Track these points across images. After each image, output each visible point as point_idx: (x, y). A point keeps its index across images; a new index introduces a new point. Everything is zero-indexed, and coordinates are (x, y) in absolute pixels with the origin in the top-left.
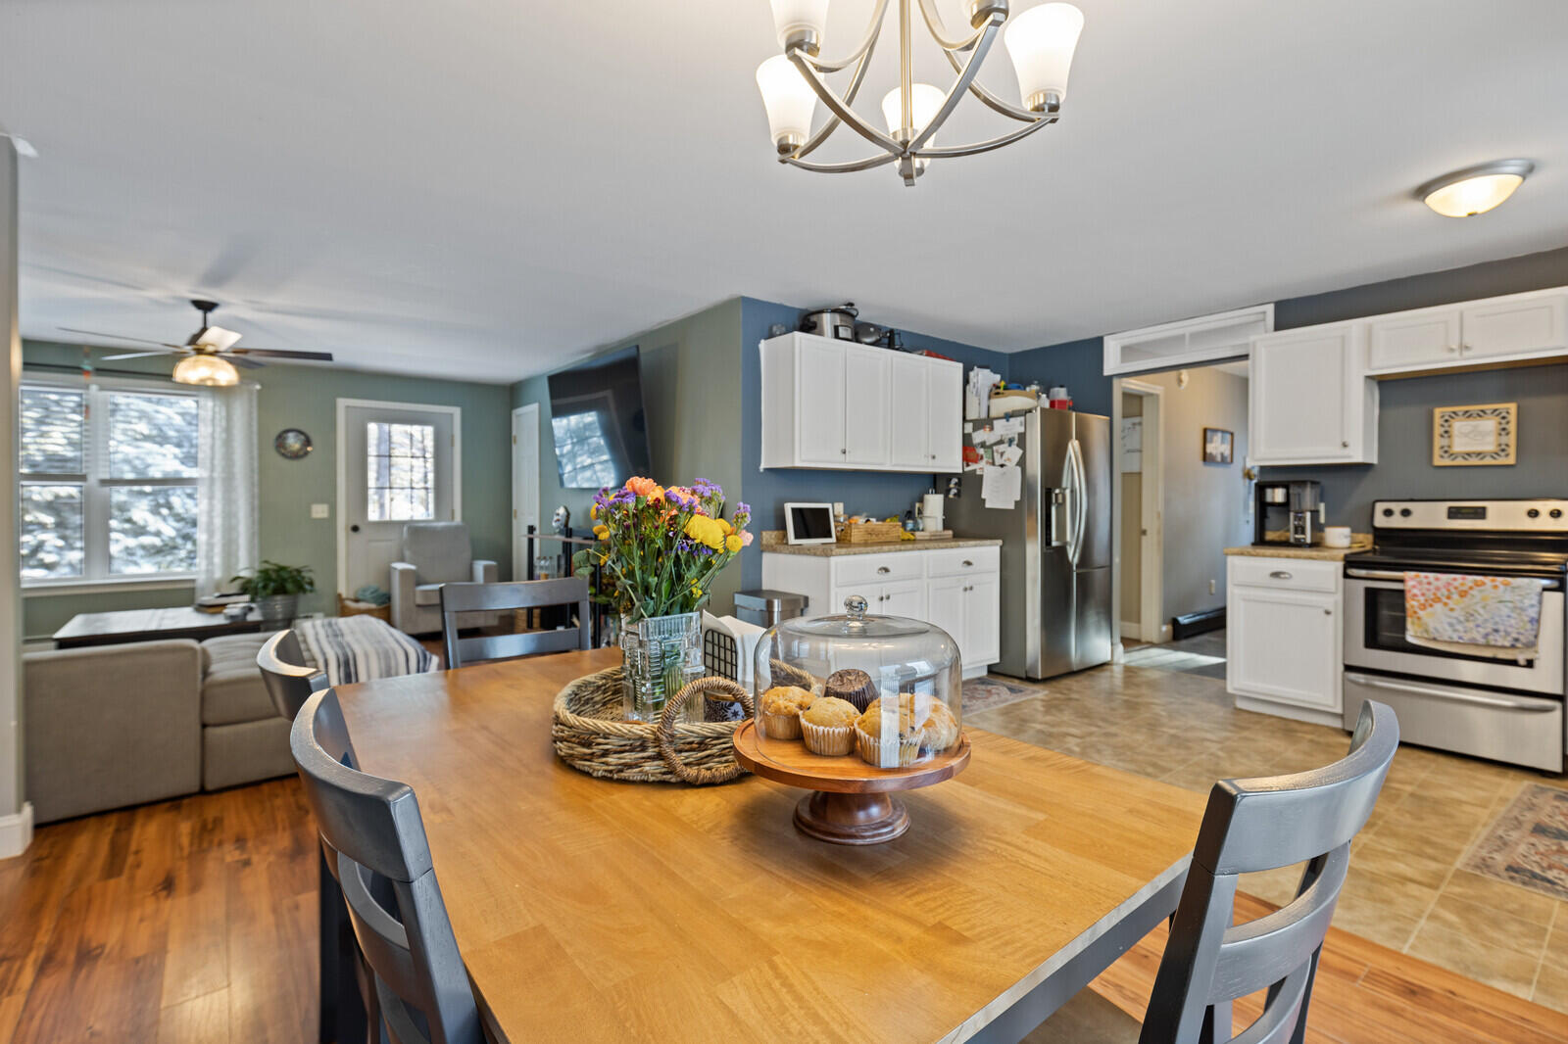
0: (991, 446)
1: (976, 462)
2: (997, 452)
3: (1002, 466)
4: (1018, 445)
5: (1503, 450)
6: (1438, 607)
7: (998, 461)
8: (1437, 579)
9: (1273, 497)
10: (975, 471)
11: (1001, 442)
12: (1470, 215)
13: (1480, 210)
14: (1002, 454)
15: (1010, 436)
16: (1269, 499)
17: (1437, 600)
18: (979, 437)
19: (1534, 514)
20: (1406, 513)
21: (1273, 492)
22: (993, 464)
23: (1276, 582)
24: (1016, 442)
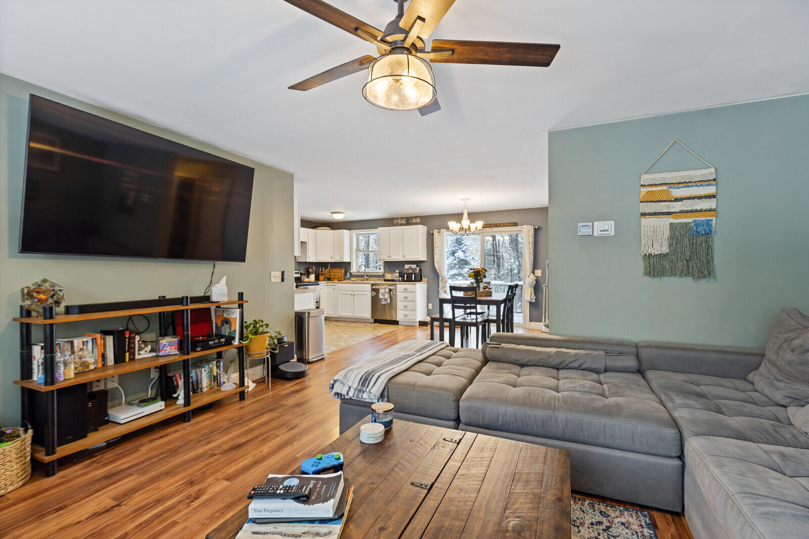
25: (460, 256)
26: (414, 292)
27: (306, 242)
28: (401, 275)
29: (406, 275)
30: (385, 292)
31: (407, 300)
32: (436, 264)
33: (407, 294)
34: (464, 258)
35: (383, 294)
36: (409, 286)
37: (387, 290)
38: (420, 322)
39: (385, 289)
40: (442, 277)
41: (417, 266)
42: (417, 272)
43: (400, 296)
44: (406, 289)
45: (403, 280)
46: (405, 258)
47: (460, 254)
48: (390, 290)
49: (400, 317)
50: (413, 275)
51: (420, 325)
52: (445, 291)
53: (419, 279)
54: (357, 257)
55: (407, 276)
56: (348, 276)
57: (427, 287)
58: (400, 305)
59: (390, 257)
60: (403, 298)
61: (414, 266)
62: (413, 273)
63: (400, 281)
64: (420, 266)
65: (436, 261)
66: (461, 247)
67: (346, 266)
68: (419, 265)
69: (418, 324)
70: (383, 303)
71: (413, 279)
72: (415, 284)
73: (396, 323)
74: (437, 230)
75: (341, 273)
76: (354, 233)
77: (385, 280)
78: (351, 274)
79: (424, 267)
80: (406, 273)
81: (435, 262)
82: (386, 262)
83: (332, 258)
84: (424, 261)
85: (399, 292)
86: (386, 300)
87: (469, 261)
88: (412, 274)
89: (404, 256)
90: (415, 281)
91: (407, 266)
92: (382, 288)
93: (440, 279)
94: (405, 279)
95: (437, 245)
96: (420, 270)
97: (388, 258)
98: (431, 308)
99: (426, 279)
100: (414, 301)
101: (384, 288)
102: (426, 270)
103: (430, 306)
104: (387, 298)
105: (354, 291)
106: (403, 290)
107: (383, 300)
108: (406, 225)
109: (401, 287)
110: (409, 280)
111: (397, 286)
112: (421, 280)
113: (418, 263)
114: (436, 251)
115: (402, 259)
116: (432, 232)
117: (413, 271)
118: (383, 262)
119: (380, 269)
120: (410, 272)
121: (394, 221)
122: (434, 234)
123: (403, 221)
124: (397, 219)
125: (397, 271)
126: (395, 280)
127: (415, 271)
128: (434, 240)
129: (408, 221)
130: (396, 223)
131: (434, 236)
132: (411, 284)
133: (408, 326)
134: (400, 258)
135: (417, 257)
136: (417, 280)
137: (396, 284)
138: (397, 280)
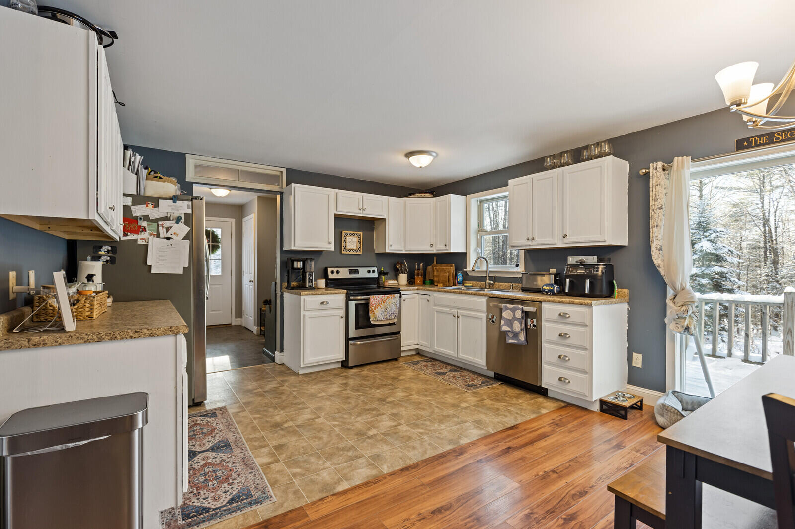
0: (156, 221)
1: (137, 232)
2: (162, 226)
3: (168, 238)
4: (185, 223)
5: (358, 249)
6: (379, 307)
7: (163, 232)
8: (378, 297)
9: (297, 266)
10: (136, 240)
11: (166, 219)
12: (421, 167)
13: (423, 166)
14: (168, 229)
15: (178, 215)
16: (295, 266)
17: (379, 305)
18: (138, 211)
19: (369, 272)
20: (338, 272)
21: (297, 263)
22: (158, 236)
23: (324, 306)
24: (183, 220)
25: (704, 248)
26: (586, 325)
27: (385, 219)
28: (559, 280)
29: (568, 281)
30: (515, 318)
31: (567, 342)
32: (655, 254)
33: (564, 328)
34: (714, 251)
35: (510, 323)
36: (574, 309)
37: (519, 314)
38: (602, 402)
39: (514, 310)
40: (674, 289)
41: (601, 260)
42: (600, 273)
43: (549, 331)
44: (563, 316)
45: (562, 292)
46: (566, 240)
47: (705, 245)
48: (527, 314)
49: (548, 378)
50: (588, 282)
51: (602, 410)
52: (687, 329)
54: (479, 244)
55: (570, 282)
56: (460, 278)
57: (629, 312)
58: (549, 351)
59: (533, 239)
60: (555, 337)
61: (592, 260)
62: (589, 277)
63: (554, 294)
64: (609, 260)
65: (654, 245)
66: (707, 234)
67: (459, 259)
68: (607, 257)
69: (596, 408)
70: (510, 341)
71: (587, 291)
72: (590, 305)
74: (660, 164)
75: (449, 272)
76: (474, 199)
78: (465, 275)
79: (617, 261)
80: (568, 277)
81: (653, 249)
83: (432, 245)
84: (624, 246)
85: (547, 321)
86: (516, 335)
87: (722, 255)
88: (584, 278)
89: (565, 236)
90: (593, 295)
91: (572, 260)
92: (507, 308)
93: (670, 293)
94: (567, 291)
96: (609, 270)
97: (529, 243)
98: (640, 366)
99: (626, 291)
100: (587, 348)
101: (510, 309)
102: (624, 266)
103: (638, 360)
104: (519, 330)
105: (459, 308)
106: (556, 316)
107: (511, 335)
108: (572, 164)
109: (551, 309)
110: (577, 291)
111: (545, 304)
112: (610, 294)
114: (657, 218)
115: (560, 244)
116: (644, 171)
117: (589, 270)
118: (523, 250)
119: (516, 266)
120: (580, 273)
121: (545, 162)
122: (651, 175)
123: (565, 159)
124: (553, 157)
125: (551, 270)
126: (544, 290)
127: (594, 272)
128: (651, 189)
129: (577, 156)
130: (550, 166)
131: (651, 180)
132: (577, 304)
133: (569, 405)
134: (556, 243)
135: (600, 236)
136: (598, 293)
137: (541, 302)
138: (546, 292)
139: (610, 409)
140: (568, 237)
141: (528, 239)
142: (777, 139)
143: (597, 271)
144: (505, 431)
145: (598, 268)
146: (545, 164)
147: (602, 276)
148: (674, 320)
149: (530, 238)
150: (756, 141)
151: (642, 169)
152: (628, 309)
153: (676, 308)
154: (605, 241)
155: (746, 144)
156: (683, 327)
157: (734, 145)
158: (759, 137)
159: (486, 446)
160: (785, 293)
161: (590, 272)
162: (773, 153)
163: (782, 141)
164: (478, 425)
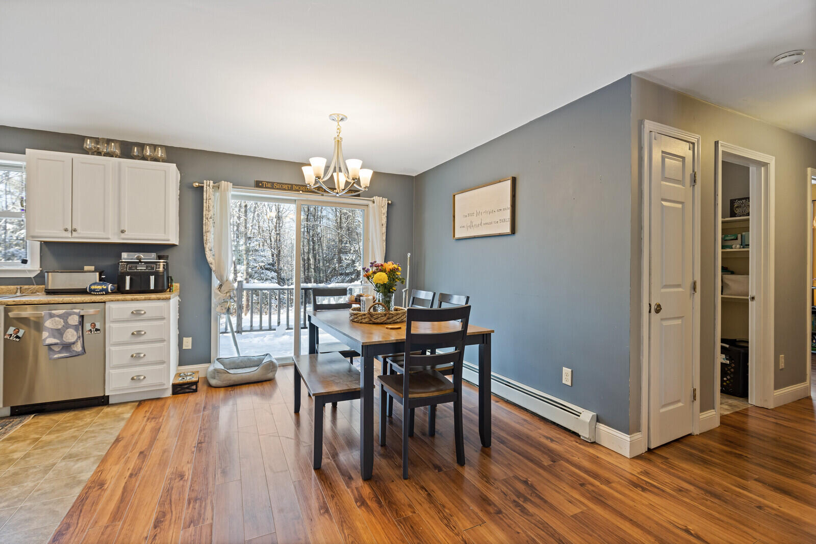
26: (163, 319)
31: (142, 339)
33: (138, 326)
35: (59, 332)
36: (147, 304)
37: (74, 320)
38: (174, 386)
39: (65, 317)
40: (220, 278)
41: (160, 257)
42: (160, 270)
43: (116, 331)
44: (137, 313)
45: (120, 290)
46: (123, 235)
48: (81, 319)
49: (114, 383)
51: (176, 392)
52: (228, 309)
53: (163, 286)
55: (131, 279)
57: (179, 305)
58: (115, 354)
59: (74, 230)
60: (126, 337)
61: (152, 257)
62: (152, 274)
63: (107, 293)
64: (167, 257)
65: (207, 247)
69: (170, 393)
70: (57, 356)
71: (152, 287)
72: (169, 299)
73: (103, 401)
74: (211, 182)
77: (49, 292)
79: (173, 259)
81: (207, 250)
82: (46, 243)
84: (177, 245)
85: (112, 322)
88: (147, 274)
89: (122, 231)
90: (155, 291)
92: (50, 315)
93: (216, 282)
94: (129, 289)
95: (211, 213)
96: (166, 267)
97: (66, 234)
98: (190, 348)
99: (181, 285)
100: (165, 340)
101: (59, 316)
102: (180, 265)
103: (188, 343)
104: (73, 340)
106: (126, 315)
107: (59, 348)
108: (120, 157)
110: (140, 289)
111: (108, 305)
112: (169, 289)
113: (161, 249)
114: (210, 225)
115: (115, 239)
116: (197, 184)
117: (151, 267)
118: (39, 242)
119: (26, 263)
120: (140, 270)
121: (85, 144)
122: (205, 189)
123: (113, 148)
124: (97, 140)
125: (85, 267)
126: (94, 290)
127: (156, 268)
128: (205, 201)
129: (127, 150)
130: (91, 149)
131: (205, 193)
132: (154, 299)
133: (141, 403)
134: (110, 237)
135: (164, 235)
136: (160, 288)
137: (105, 302)
138: (98, 292)
139: (180, 389)
140: (126, 233)
141: (66, 230)
142: (275, 187)
143: (159, 268)
144: (115, 447)
145: (159, 265)
146: (85, 146)
147: (163, 272)
148: (220, 304)
149: (70, 229)
150: (266, 185)
151: (195, 182)
152: (179, 301)
153: (222, 295)
154: (168, 240)
155: (260, 184)
156: (226, 308)
157: (253, 183)
158: (268, 182)
159: (116, 464)
160: (238, 281)
161: (153, 268)
162: (262, 194)
163: (277, 189)
164: (76, 458)
